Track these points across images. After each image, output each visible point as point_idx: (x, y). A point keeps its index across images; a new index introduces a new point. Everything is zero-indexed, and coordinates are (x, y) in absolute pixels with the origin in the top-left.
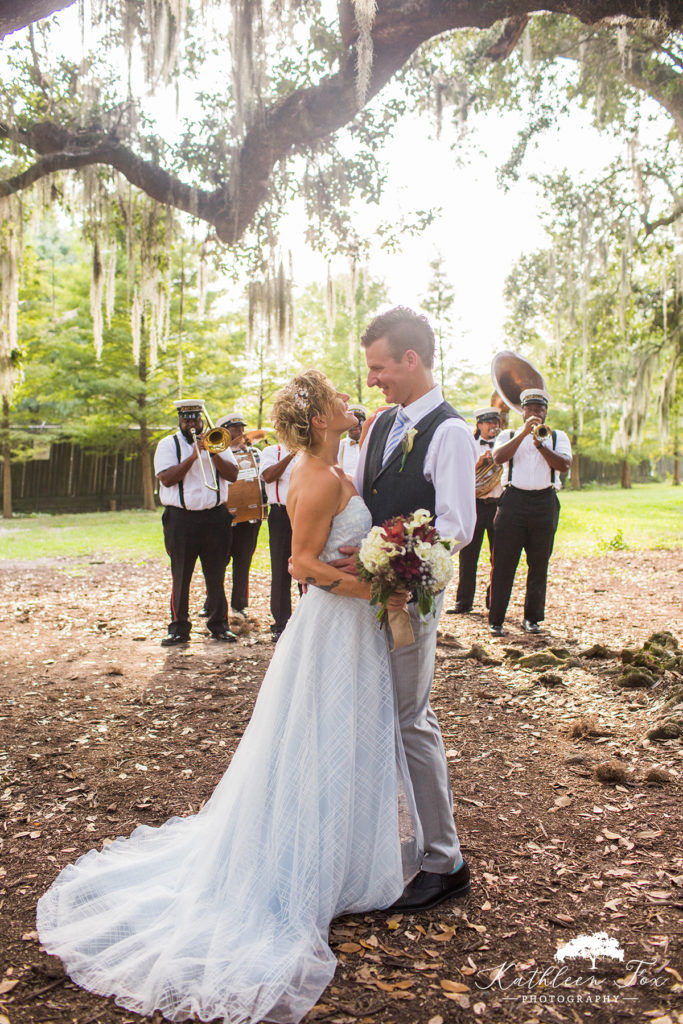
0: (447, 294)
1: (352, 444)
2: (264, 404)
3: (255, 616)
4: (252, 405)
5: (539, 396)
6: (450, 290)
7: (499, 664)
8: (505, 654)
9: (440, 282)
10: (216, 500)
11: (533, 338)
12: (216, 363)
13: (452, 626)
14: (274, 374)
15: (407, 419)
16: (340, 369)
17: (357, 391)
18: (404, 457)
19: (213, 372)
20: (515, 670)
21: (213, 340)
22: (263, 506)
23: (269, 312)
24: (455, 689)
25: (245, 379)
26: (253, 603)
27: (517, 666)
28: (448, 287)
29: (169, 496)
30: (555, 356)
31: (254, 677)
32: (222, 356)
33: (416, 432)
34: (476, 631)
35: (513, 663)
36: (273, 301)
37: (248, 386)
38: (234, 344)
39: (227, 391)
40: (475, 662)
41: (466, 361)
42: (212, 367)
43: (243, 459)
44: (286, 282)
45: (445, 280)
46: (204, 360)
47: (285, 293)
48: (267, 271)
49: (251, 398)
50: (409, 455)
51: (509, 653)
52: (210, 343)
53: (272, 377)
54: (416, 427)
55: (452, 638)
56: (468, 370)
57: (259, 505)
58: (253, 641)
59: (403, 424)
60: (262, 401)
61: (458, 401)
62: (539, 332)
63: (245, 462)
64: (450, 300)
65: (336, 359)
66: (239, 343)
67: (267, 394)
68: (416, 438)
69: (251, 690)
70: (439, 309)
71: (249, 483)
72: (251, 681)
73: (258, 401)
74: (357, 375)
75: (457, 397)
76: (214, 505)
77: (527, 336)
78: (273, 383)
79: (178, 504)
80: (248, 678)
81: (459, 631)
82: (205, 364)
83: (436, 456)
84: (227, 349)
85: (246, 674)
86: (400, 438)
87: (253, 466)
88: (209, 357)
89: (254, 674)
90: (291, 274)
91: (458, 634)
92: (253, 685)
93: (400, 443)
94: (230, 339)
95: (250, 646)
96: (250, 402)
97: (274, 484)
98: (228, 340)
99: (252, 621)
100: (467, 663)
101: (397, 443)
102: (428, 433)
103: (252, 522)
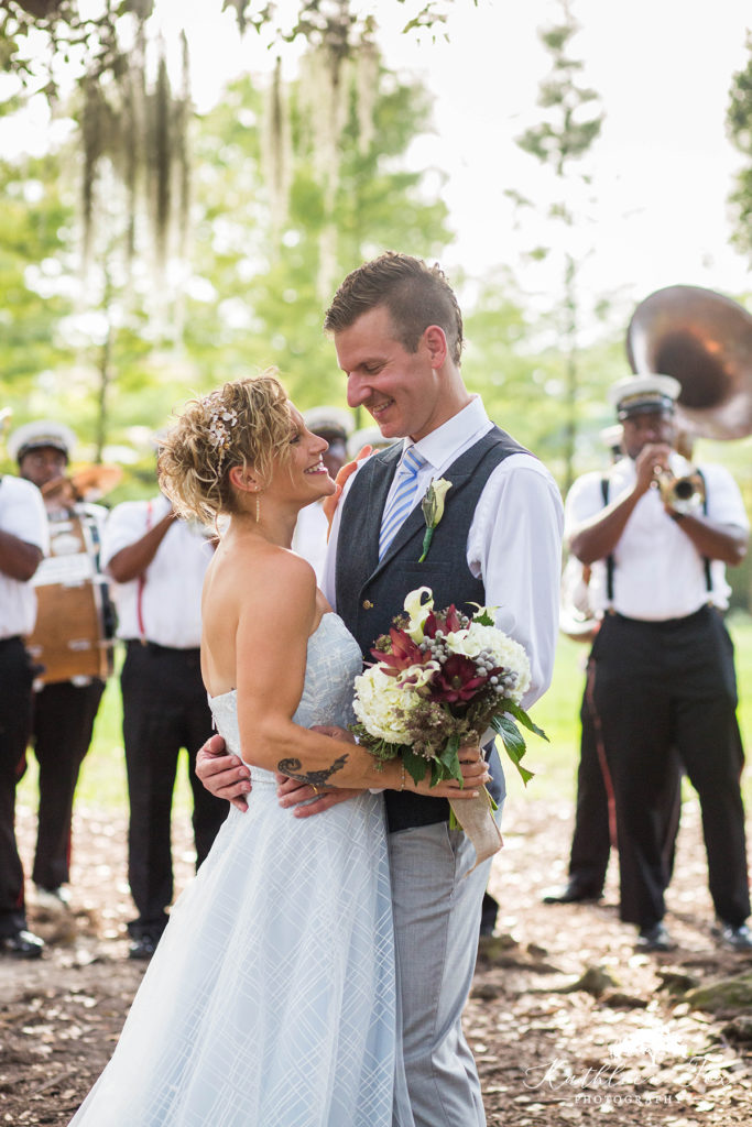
0: (582, 115)
3: (88, 905)
6: (591, 104)
7: (643, 1005)
8: (659, 981)
9: (569, 84)
13: (550, 929)
15: (423, 464)
18: (428, 533)
20: (677, 1018)
22: (104, 644)
23: (130, 180)
24: (538, 1055)
26: (82, 877)
27: (682, 1009)
28: (587, 96)
31: (87, 1028)
33: (449, 484)
34: (603, 942)
35: (674, 1003)
36: (141, 151)
40: (591, 1000)
44: (172, 107)
45: (581, 80)
47: (172, 132)
48: (125, 78)
50: (438, 528)
51: (668, 980)
54: (446, 476)
55: (543, 953)
57: (95, 640)
58: (84, 957)
59: (416, 473)
64: (592, 129)
68: (450, 497)
69: (82, 1053)
70: (565, 150)
72: (81, 1037)
80: (74, 1032)
81: (563, 940)
83: (490, 528)
85: (68, 1023)
86: (417, 497)
87: (83, 550)
89: (87, 1022)
90: (186, 85)
91: (560, 947)
92: (86, 1045)
93: (418, 508)
95: (77, 967)
97: (132, 587)
99: (83, 914)
100: (571, 1005)
101: (410, 510)
102: (472, 486)
103: (79, 682)
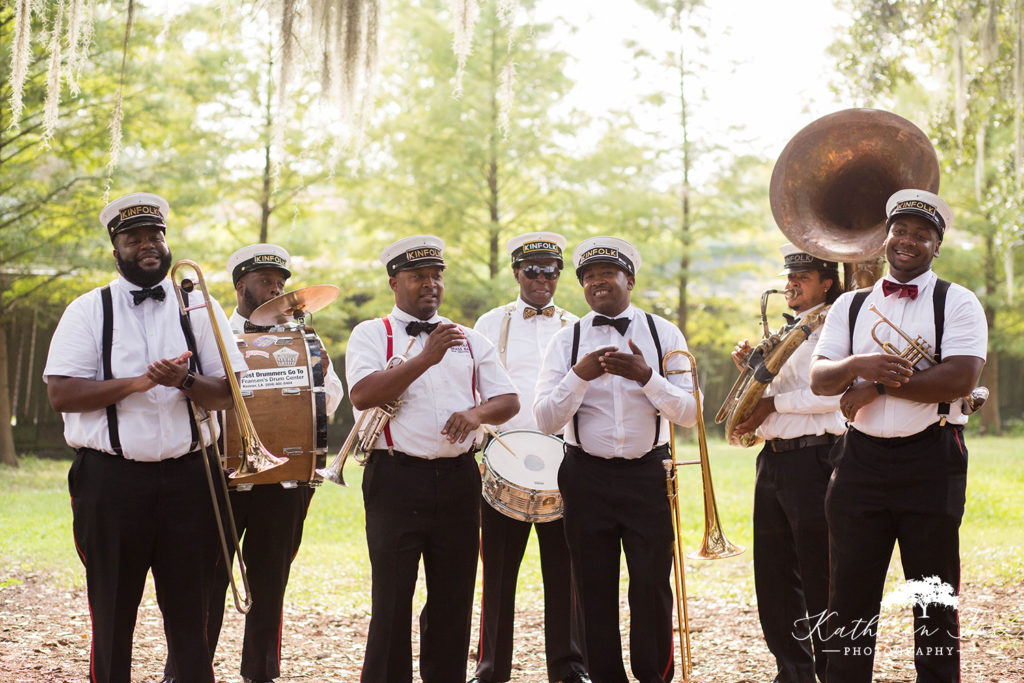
1: (527, 315)
2: (272, 219)
4: (242, 222)
5: (928, 206)
10: (188, 440)
11: (900, 82)
12: (164, 123)
14: (297, 151)
16: (449, 142)
17: (487, 193)
19: (157, 143)
21: (157, 68)
22: (316, 450)
25: (230, 162)
29: (83, 430)
30: (952, 124)
32: (178, 105)
37: (235, 176)
38: (205, 78)
39: (186, 187)
41: (742, 128)
42: (152, 132)
43: (280, 345)
46: (137, 115)
49: (241, 205)
52: (148, 77)
53: (291, 158)
56: (743, 151)
57: (307, 449)
60: (266, 212)
61: (722, 223)
62: (911, 65)
63: (287, 351)
65: (438, 119)
66: (217, 78)
67: (280, 200)
71: (291, 397)
73: (258, 212)
74: (488, 158)
75: (720, 213)
76: (185, 450)
77: (888, 74)
78: (294, 173)
79: (105, 445)
82: (138, 124)
84: (191, 90)
88: (148, 108)
94: (197, 64)
96: (239, 214)
98: (191, 71)
103: (287, 485)
